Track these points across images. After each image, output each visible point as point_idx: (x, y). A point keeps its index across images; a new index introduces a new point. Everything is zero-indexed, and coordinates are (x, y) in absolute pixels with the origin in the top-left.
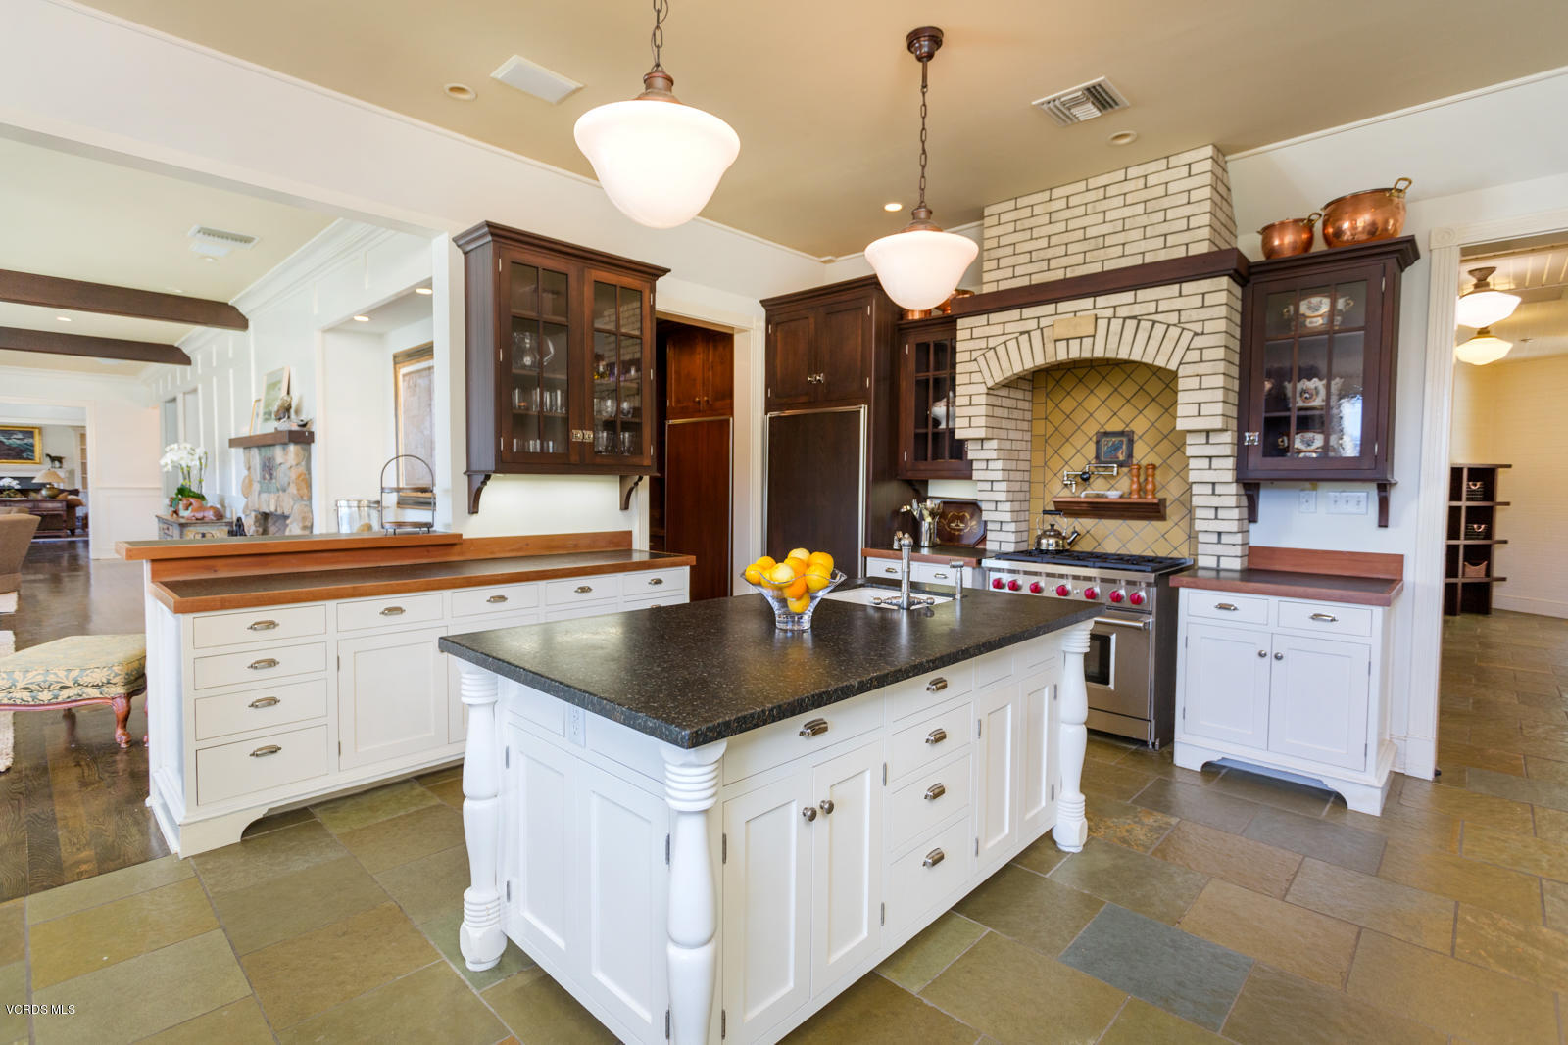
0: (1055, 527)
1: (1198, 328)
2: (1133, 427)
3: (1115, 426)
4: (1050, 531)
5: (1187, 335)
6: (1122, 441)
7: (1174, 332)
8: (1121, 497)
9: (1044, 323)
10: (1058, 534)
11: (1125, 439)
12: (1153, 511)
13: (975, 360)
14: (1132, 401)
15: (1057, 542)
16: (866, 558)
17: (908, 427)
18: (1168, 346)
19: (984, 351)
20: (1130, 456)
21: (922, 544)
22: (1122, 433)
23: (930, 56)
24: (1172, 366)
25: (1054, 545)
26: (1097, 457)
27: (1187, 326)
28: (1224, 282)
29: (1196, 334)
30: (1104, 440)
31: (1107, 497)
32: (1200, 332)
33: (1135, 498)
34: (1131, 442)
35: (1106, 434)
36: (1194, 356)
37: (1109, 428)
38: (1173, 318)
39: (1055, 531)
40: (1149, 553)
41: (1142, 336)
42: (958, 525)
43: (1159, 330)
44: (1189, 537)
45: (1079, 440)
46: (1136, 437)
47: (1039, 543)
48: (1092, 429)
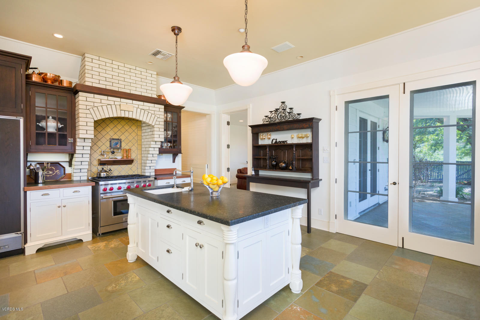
0: (104, 169)
1: (158, 116)
2: (121, 138)
3: (116, 137)
4: (102, 170)
5: (156, 118)
6: (118, 142)
7: (153, 116)
8: (122, 158)
9: (116, 103)
10: (106, 171)
11: (119, 141)
12: (130, 162)
13: (89, 109)
14: (120, 130)
15: (107, 174)
16: (26, 192)
17: (34, 131)
18: (152, 119)
19: (93, 107)
20: (121, 146)
21: (39, 182)
22: (118, 139)
23: (178, 35)
24: (153, 124)
25: (106, 175)
26: (110, 146)
27: (156, 115)
28: (163, 107)
29: (158, 118)
30: (113, 141)
31: (117, 158)
32: (159, 117)
33: (125, 159)
34: (121, 142)
35: (113, 139)
36: (157, 123)
37: (114, 137)
38: (153, 112)
39: (105, 170)
40: (127, 174)
41: (146, 115)
42: (48, 172)
43: (150, 114)
44: (137, 168)
45: (103, 140)
46: (122, 141)
47: (100, 175)
48: (108, 137)
